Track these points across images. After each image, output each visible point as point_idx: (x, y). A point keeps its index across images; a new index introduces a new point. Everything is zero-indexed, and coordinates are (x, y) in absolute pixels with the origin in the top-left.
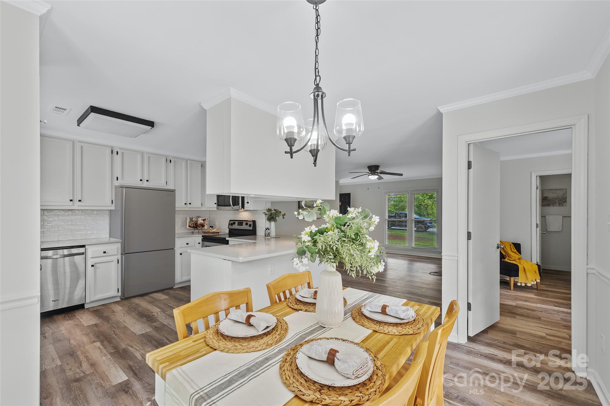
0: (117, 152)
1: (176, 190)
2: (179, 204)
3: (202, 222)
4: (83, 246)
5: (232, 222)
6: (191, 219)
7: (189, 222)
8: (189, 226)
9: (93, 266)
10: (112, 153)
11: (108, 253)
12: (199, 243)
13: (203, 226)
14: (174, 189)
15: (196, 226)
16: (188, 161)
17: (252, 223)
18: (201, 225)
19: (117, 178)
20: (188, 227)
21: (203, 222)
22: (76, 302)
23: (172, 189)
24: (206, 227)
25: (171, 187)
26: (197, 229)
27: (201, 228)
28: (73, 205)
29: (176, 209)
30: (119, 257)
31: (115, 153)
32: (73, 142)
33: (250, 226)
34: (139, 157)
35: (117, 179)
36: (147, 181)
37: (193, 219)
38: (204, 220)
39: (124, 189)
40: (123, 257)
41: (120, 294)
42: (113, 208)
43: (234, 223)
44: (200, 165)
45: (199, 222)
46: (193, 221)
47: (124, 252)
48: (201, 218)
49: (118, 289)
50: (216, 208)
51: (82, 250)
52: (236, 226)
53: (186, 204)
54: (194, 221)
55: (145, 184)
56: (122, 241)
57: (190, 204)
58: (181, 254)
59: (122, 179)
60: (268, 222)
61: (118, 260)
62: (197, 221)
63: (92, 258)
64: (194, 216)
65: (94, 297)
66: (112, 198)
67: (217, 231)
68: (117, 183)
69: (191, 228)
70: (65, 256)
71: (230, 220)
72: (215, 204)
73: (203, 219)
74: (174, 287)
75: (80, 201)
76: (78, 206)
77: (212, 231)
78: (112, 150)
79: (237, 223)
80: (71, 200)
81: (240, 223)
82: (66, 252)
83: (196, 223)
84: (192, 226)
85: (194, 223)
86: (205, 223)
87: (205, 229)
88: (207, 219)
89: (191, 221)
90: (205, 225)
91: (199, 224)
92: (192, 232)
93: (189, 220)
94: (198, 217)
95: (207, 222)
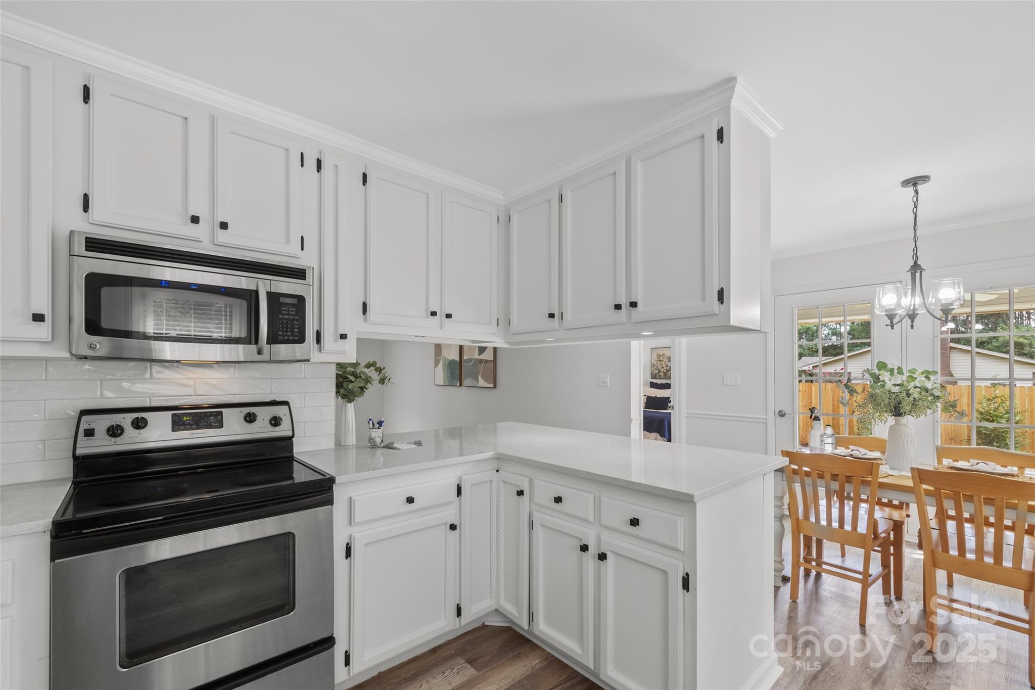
43: (140, 423)
71: (84, 412)
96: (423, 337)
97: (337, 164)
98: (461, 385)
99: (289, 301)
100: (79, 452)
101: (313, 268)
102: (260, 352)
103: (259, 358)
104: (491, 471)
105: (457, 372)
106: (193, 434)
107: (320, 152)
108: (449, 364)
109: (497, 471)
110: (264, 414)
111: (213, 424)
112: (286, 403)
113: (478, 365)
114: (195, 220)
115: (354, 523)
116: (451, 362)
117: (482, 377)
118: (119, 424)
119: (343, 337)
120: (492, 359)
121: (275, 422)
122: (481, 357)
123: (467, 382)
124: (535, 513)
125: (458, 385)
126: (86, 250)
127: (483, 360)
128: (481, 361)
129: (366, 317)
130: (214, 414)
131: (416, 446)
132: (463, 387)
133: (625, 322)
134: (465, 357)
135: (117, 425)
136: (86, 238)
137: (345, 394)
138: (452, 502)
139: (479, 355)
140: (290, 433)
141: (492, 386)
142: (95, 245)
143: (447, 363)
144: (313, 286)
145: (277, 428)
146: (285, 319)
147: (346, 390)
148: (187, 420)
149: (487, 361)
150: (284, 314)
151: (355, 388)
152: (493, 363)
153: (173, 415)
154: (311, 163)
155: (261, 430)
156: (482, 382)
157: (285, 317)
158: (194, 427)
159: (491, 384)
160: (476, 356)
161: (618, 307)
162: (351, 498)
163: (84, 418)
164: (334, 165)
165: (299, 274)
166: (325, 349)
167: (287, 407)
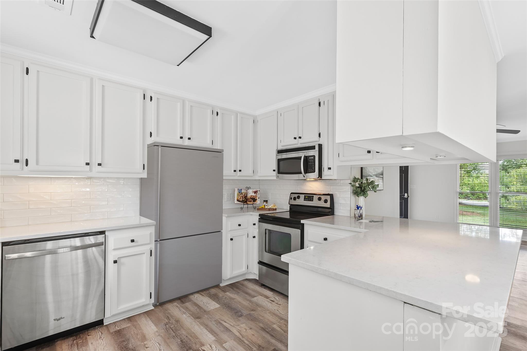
0: (151, 97)
1: (224, 151)
2: (228, 172)
3: (254, 194)
4: (102, 233)
5: (296, 196)
6: (240, 191)
7: (238, 195)
8: (237, 200)
9: (115, 262)
10: (144, 99)
11: (137, 242)
12: (254, 224)
13: (254, 200)
14: (221, 148)
15: (245, 200)
16: (238, 114)
17: (328, 198)
18: (251, 198)
19: (151, 133)
20: (236, 202)
21: (255, 195)
22: (91, 318)
23: (219, 148)
24: (258, 202)
25: (217, 146)
26: (247, 204)
27: (252, 203)
28: (91, 170)
29: (224, 178)
30: (152, 246)
31: (148, 98)
32: (92, 80)
33: (326, 201)
34: (179, 105)
35: (151, 136)
36: (189, 139)
37: (242, 190)
38: (255, 192)
39: (160, 149)
40: (158, 245)
41: (153, 301)
42: (145, 175)
43: (299, 197)
44: (251, 121)
45: (249, 196)
46: (242, 194)
47: (159, 239)
48: (252, 190)
49: (151, 293)
50: (276, 177)
51: (100, 238)
52: (301, 201)
53: (235, 171)
54: (244, 194)
55: (186, 143)
56: (157, 223)
57: (240, 171)
58: (232, 239)
59: (157, 136)
60: (353, 198)
61: (151, 251)
63: (114, 249)
64: (243, 187)
65: (118, 308)
66: (143, 161)
67: (274, 208)
68: (150, 141)
69: (240, 203)
70: (77, 248)
71: (292, 193)
72: (274, 170)
74: (222, 285)
75: (100, 165)
76: (98, 172)
77: (269, 207)
78: (144, 94)
79: (302, 197)
80: (87, 164)
81: (309, 197)
82: (77, 242)
83: (245, 195)
84: (241, 200)
85: (243, 196)
86: (256, 196)
87: (258, 204)
88: (259, 190)
89: (240, 193)
90: (257, 199)
91: (249, 198)
92: (241, 208)
93: (237, 191)
94: (248, 188)
95: (259, 195)
99: (310, 158)
100: (290, 203)
102: (304, 176)
106: (307, 202)
111: (311, 200)
114: (295, 138)
126: (278, 154)
130: (312, 196)
136: (278, 150)
142: (279, 152)
145: (326, 204)
153: (305, 196)
155: (319, 203)
157: (310, 164)
158: (308, 200)
163: (291, 195)
165: (312, 148)
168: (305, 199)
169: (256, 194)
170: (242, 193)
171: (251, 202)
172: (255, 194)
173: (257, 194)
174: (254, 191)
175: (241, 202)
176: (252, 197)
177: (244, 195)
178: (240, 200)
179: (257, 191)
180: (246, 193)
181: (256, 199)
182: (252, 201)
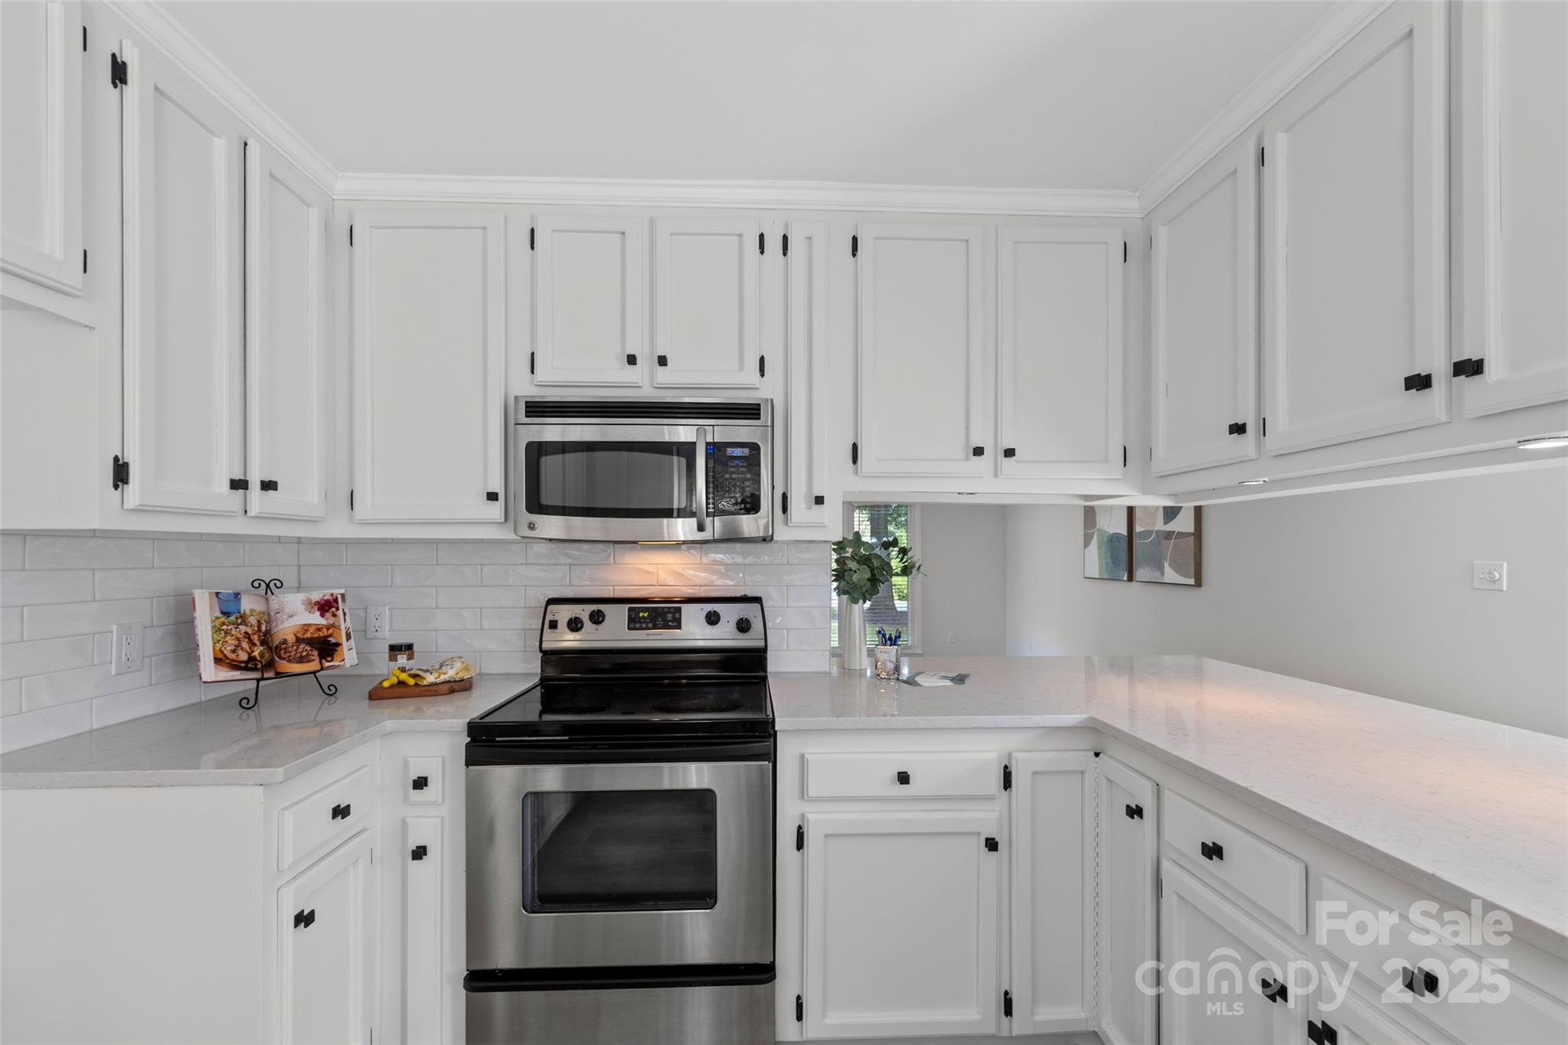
3: (316, 619)
5: (581, 610)
6: (228, 608)
7: (217, 630)
8: (218, 661)
13: (326, 647)
15: (267, 656)
17: (756, 612)
18: (298, 640)
20: (209, 670)
21: (322, 621)
24: (348, 655)
26: (281, 674)
27: (314, 666)
37: (238, 600)
38: (326, 607)
43: (597, 618)
45: (285, 629)
46: (243, 619)
48: (298, 596)
52: (614, 635)
53: (237, 486)
54: (253, 620)
57: (268, 486)
62: (268, 618)
64: (235, 578)
69: (235, 674)
71: (553, 602)
72: (492, 497)
73: (317, 596)
79: (616, 616)
81: (658, 613)
83: (264, 628)
84: (243, 657)
85: (249, 631)
86: (333, 625)
87: (348, 665)
88: (343, 596)
89: (232, 618)
90: (338, 645)
91: (291, 639)
92: (244, 703)
93: (211, 608)
94: (268, 587)
95: (347, 617)
96: (973, 494)
97: (810, 235)
98: (1131, 579)
99: (737, 452)
100: (546, 646)
101: (772, 400)
102: (701, 528)
103: (700, 536)
104: (1083, 753)
105: (1124, 556)
106: (648, 635)
107: (787, 224)
108: (1108, 541)
109: (1097, 755)
110: (729, 614)
111: (670, 623)
112: (757, 600)
113: (1163, 542)
114: (632, 360)
115: (808, 797)
116: (1114, 538)
117: (1170, 565)
118: (578, 616)
119: (819, 500)
120: (1191, 530)
121: (743, 626)
122: (1170, 527)
123: (1141, 573)
124: (1166, 865)
125: (1125, 578)
126: (526, 416)
127: (1174, 532)
128: (1169, 535)
129: (857, 468)
130: (672, 610)
131: (952, 684)
132: (1134, 583)
133: (1444, 419)
134: (1138, 529)
135: (576, 618)
136: (527, 402)
137: (847, 589)
138: (990, 798)
139: (1166, 523)
140: (761, 644)
141: (1192, 581)
142: (537, 409)
143: (1105, 539)
144: (773, 427)
145: (746, 636)
146: (733, 479)
147: (848, 583)
148: (643, 616)
149: (1181, 535)
150: (733, 473)
151: (861, 581)
152: (1193, 537)
153: (630, 609)
154: (773, 244)
155: (723, 636)
156: (1170, 575)
157: (733, 476)
158: (650, 625)
159: (1191, 578)
160: (1160, 525)
161: (1419, 382)
162: (802, 756)
163: (550, 607)
164: (806, 238)
165: (750, 412)
166: (793, 521)
167: (759, 605)
168: (634, 622)
169: (328, 615)
170: (241, 617)
171: (301, 660)
172: (322, 615)
173: (334, 615)
174: (317, 603)
175: (246, 669)
176: (308, 635)
177: (259, 626)
178: (232, 656)
179: (336, 601)
180: (264, 613)
181: (333, 640)
182: (316, 653)
